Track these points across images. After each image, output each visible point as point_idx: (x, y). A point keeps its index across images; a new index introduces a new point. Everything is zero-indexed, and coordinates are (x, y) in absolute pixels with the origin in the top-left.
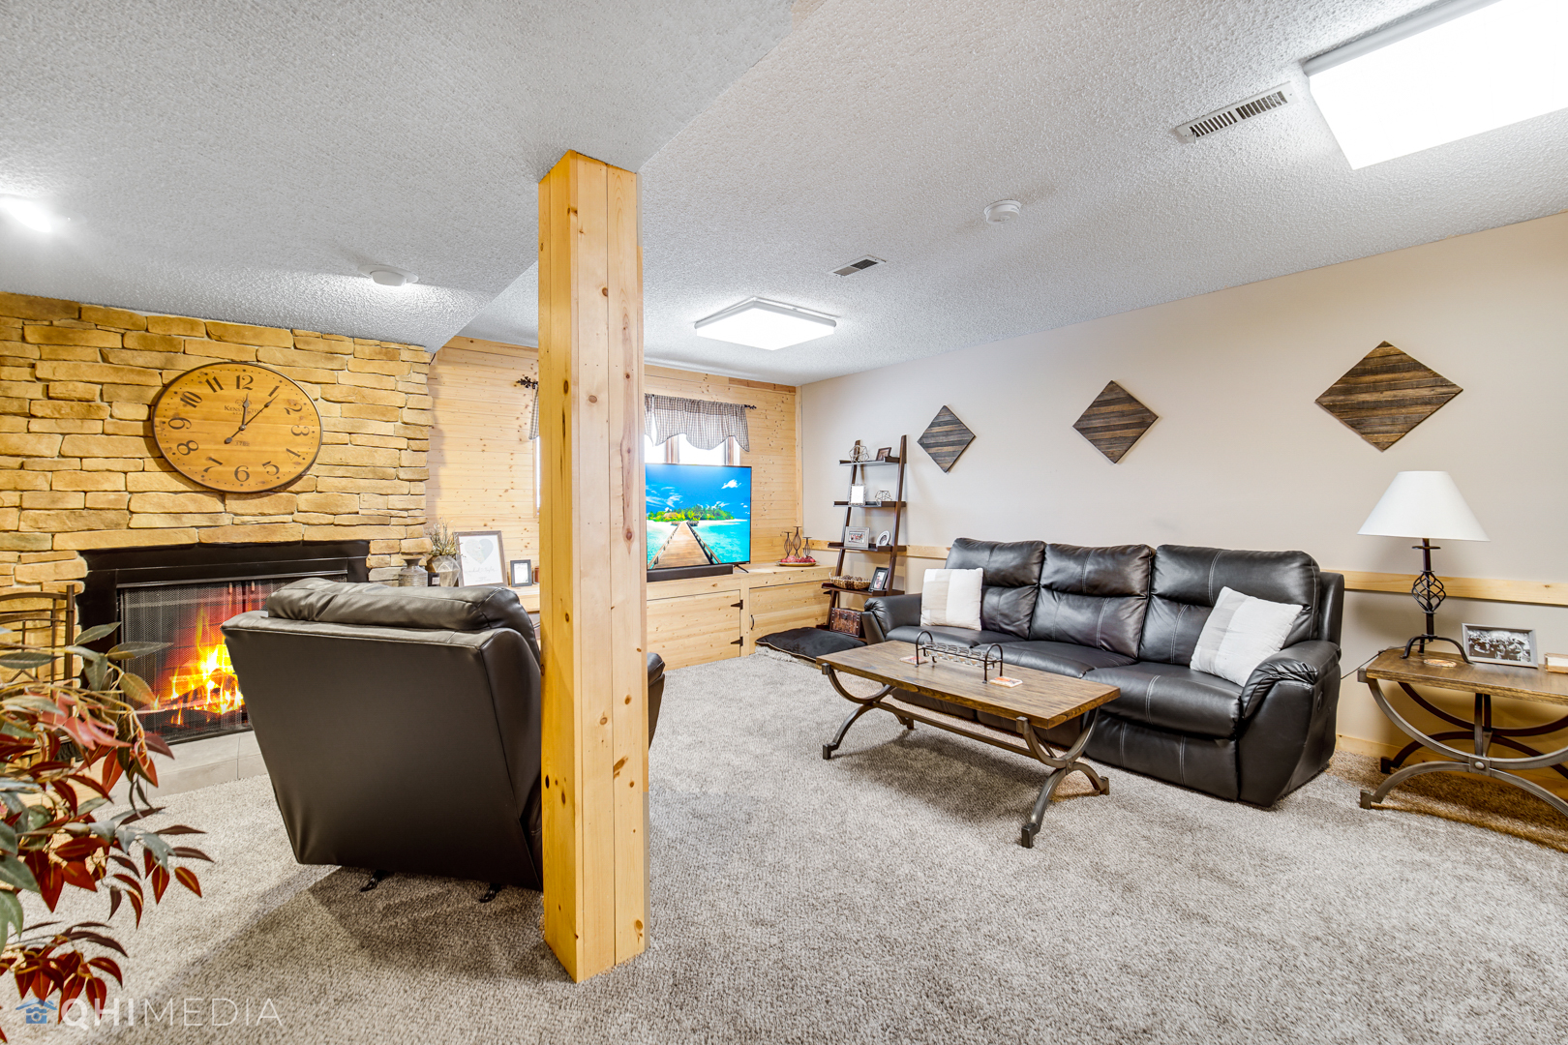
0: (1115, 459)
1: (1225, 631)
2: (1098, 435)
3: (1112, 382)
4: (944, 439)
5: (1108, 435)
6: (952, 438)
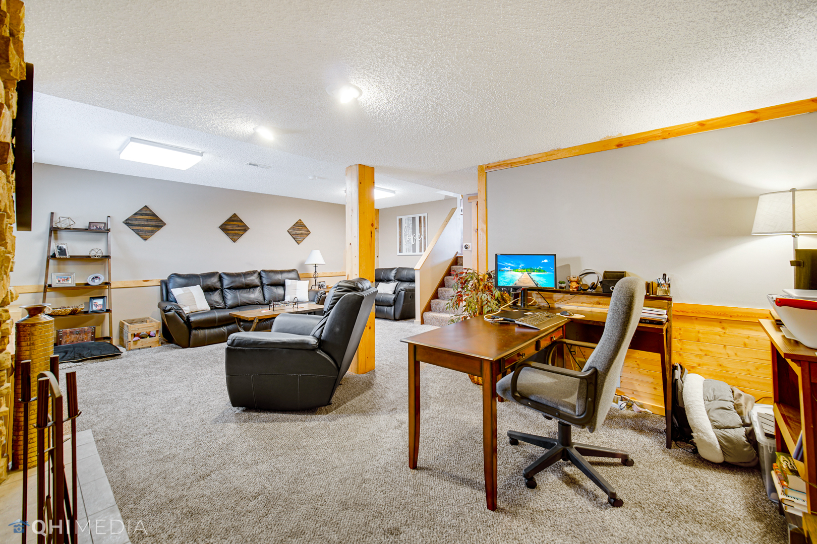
0: (234, 241)
1: (296, 290)
2: (229, 232)
3: (235, 214)
4: (143, 223)
5: (233, 232)
6: (150, 223)
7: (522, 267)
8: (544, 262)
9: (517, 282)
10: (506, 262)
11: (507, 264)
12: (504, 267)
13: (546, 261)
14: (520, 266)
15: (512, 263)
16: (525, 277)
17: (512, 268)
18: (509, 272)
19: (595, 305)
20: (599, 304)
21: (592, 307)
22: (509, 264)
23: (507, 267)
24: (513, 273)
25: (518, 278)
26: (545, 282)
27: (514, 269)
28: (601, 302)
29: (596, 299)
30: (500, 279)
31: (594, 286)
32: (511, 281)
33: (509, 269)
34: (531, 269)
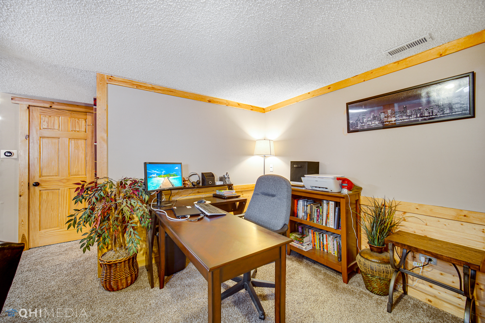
7: (164, 173)
8: (176, 169)
9: (161, 185)
10: (153, 170)
11: (154, 171)
12: (152, 174)
13: (177, 168)
14: (163, 173)
15: (157, 171)
16: (166, 181)
17: (157, 174)
18: (156, 178)
19: (197, 194)
20: (199, 192)
21: (195, 195)
22: (156, 172)
23: (154, 174)
24: (158, 178)
25: (162, 182)
26: (177, 183)
27: (159, 175)
28: (200, 191)
29: (198, 190)
30: (149, 184)
31: (198, 183)
32: (157, 186)
33: (155, 175)
34: (169, 174)
